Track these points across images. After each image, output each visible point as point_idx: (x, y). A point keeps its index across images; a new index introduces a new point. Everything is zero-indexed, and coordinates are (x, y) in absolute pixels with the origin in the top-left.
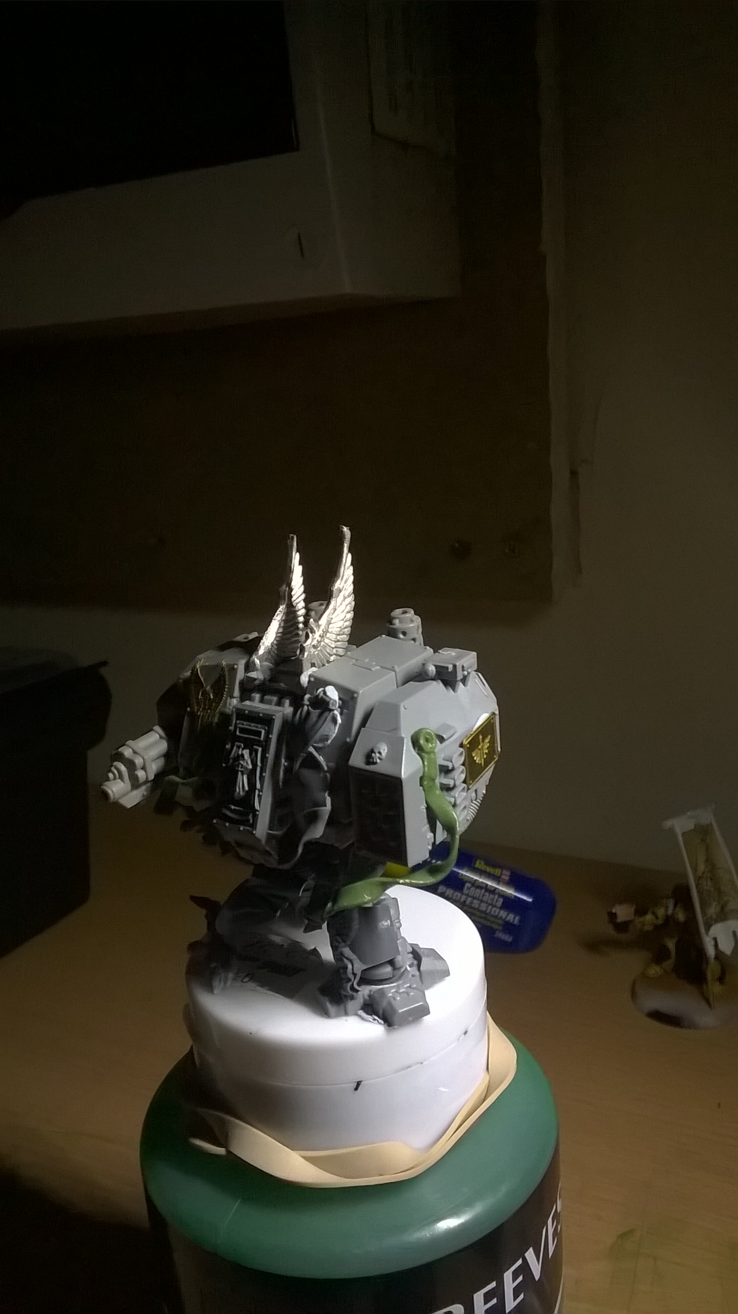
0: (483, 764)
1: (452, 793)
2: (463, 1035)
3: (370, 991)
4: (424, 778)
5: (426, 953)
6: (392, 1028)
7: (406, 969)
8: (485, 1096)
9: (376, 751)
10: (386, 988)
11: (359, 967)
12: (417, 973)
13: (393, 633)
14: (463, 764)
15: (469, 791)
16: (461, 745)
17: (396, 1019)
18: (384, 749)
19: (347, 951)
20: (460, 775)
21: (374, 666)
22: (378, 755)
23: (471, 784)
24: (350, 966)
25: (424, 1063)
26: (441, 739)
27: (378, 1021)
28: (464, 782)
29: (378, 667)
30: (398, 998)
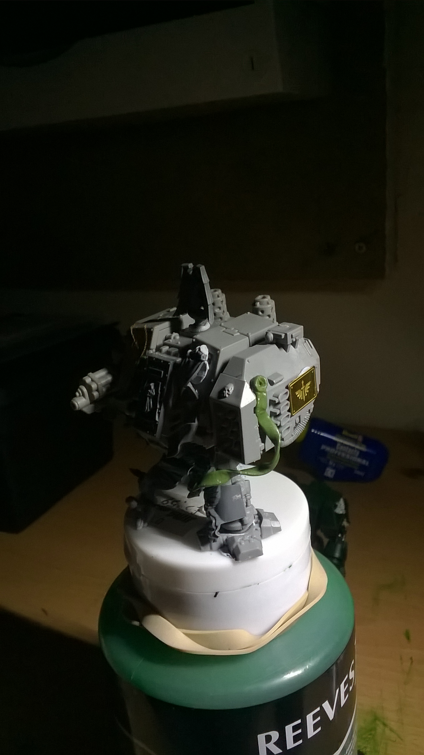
0: (304, 400)
1: (279, 418)
2: (288, 568)
3: (228, 537)
4: (257, 408)
5: (267, 516)
6: (237, 561)
7: (253, 524)
8: (304, 606)
9: (226, 389)
10: (236, 536)
11: (220, 522)
12: (259, 528)
13: (255, 311)
14: (288, 400)
15: (292, 417)
16: (287, 387)
17: (240, 556)
18: (231, 388)
19: (213, 512)
20: (284, 407)
21: (236, 333)
22: (227, 392)
23: (294, 413)
24: (214, 521)
25: (259, 584)
26: (272, 383)
27: (230, 557)
28: (289, 411)
29: (238, 334)
30: (243, 544)
